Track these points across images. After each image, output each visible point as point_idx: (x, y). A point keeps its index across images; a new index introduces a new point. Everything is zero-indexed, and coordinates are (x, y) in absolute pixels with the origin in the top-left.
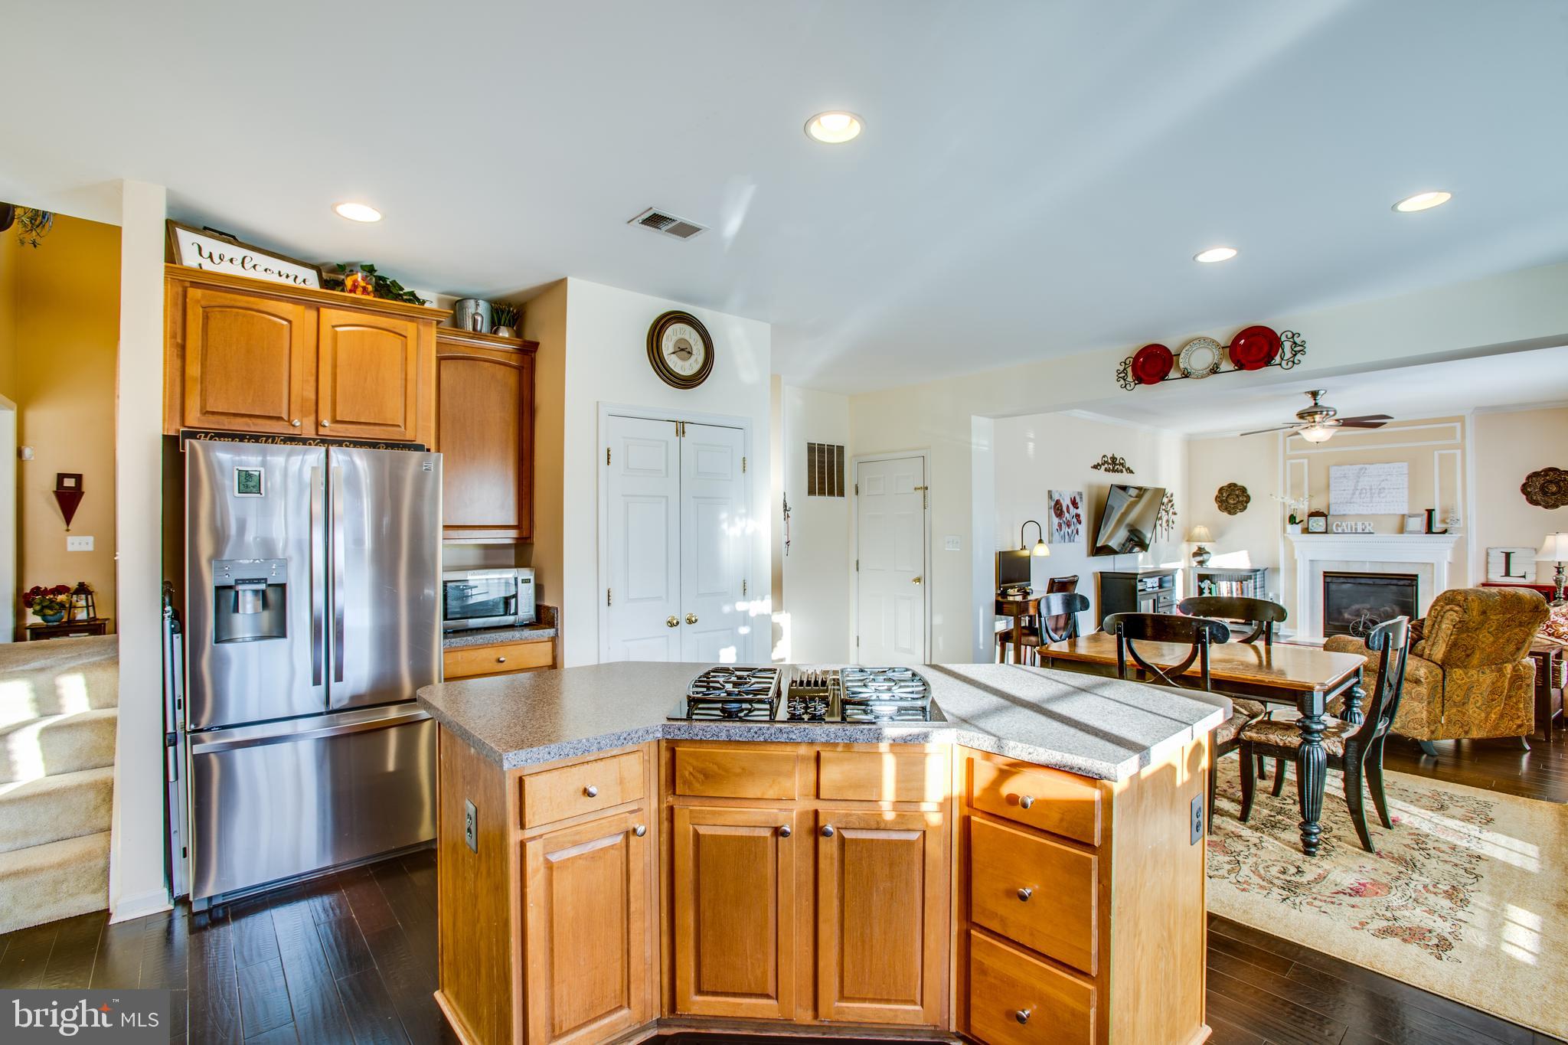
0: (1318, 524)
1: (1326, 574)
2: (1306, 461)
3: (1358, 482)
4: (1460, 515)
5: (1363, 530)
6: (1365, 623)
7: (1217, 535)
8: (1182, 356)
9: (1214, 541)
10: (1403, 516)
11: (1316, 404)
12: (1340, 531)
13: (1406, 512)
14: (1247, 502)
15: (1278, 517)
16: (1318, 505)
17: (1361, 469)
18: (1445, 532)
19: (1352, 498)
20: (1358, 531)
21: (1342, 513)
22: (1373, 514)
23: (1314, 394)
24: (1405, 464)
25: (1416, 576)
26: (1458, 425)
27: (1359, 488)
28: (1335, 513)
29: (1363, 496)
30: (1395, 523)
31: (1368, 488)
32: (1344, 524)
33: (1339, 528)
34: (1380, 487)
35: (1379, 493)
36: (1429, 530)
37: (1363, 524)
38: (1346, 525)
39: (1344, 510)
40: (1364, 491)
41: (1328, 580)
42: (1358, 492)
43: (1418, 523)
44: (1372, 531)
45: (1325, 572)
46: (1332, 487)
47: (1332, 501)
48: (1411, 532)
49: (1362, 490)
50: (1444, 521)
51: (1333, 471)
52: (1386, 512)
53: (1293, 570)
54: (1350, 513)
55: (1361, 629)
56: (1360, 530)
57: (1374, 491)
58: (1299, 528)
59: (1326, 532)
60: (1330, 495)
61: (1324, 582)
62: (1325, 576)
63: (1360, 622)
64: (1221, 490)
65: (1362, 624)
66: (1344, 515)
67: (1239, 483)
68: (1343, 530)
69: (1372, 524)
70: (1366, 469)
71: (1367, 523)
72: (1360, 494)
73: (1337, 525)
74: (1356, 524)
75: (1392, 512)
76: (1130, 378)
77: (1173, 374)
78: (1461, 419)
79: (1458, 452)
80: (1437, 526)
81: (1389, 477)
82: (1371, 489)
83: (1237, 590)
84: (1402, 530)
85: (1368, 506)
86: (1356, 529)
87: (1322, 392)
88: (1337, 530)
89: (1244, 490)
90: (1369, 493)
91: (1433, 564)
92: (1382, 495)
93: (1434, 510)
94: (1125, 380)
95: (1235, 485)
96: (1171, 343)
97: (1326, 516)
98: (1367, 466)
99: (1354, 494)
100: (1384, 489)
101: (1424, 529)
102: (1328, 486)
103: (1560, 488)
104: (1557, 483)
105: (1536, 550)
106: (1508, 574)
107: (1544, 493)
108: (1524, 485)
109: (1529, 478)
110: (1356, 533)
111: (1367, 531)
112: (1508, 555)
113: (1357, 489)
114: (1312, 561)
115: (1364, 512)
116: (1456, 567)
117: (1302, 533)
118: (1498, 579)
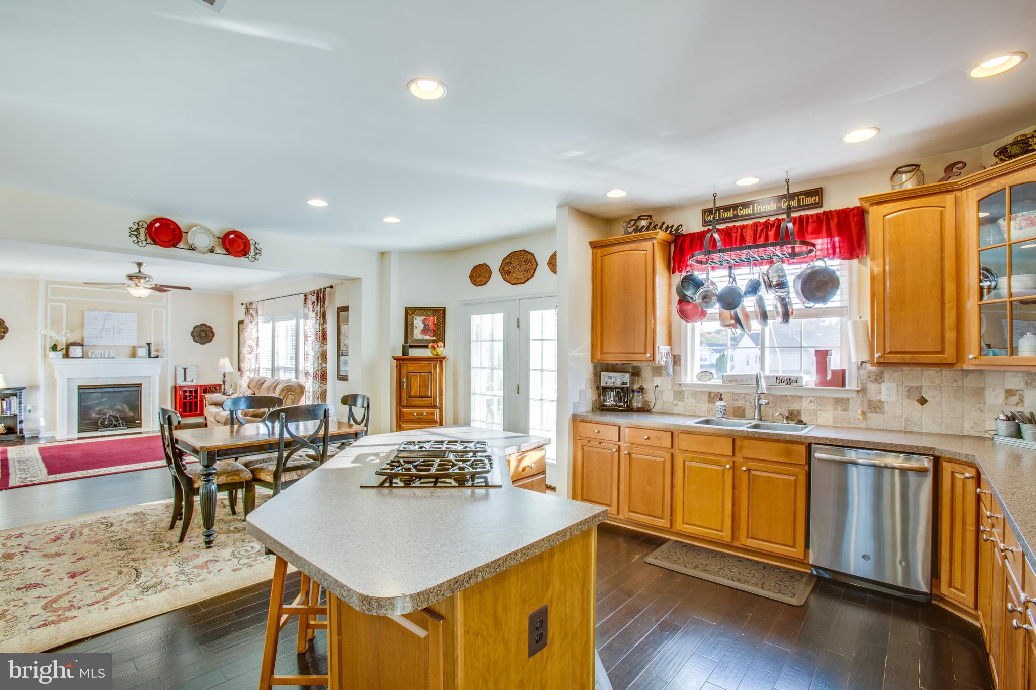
0: (76, 351)
1: (80, 388)
2: (64, 305)
3: (105, 323)
4: (165, 347)
5: (109, 356)
6: (109, 418)
8: (189, 234)
10: (134, 348)
11: (140, 271)
12: (93, 356)
13: (135, 345)
14: (5, 332)
15: (41, 345)
16: (76, 338)
17: (107, 315)
18: (157, 357)
19: (100, 334)
21: (93, 344)
22: (115, 346)
23: (139, 265)
24: (136, 315)
25: (141, 384)
27: (106, 327)
28: (88, 344)
29: (108, 333)
30: (129, 351)
31: (111, 328)
32: (95, 351)
34: (119, 328)
35: (119, 332)
36: (150, 357)
37: (109, 352)
38: (97, 352)
39: (95, 342)
40: (109, 330)
41: (82, 391)
42: (105, 330)
43: (142, 352)
44: (114, 357)
45: (79, 386)
46: (86, 325)
47: (86, 334)
48: (140, 357)
49: (107, 329)
50: (157, 350)
51: (87, 314)
52: (124, 344)
53: (51, 386)
54: (99, 344)
55: (106, 423)
56: (106, 356)
58: (60, 354)
59: (83, 358)
60: (84, 331)
61: (79, 393)
63: (106, 418)
66: (95, 345)
68: (96, 356)
69: (114, 352)
70: (110, 315)
71: (111, 351)
72: (106, 331)
73: (91, 352)
74: (104, 352)
75: (127, 344)
76: (142, 237)
77: (181, 245)
79: (164, 311)
80: (153, 354)
81: (125, 322)
82: (114, 329)
84: (134, 355)
85: (111, 340)
86: (104, 355)
87: (144, 265)
88: (91, 356)
89: (2, 323)
90: (112, 333)
91: (150, 377)
92: (121, 333)
93: (150, 343)
94: (137, 237)
96: (182, 222)
97: (82, 345)
98: (111, 313)
99: (102, 331)
100: (122, 329)
101: (147, 355)
102: (83, 324)
103: (206, 334)
104: (205, 332)
105: (196, 366)
106: (185, 380)
107: (200, 337)
108: (192, 332)
109: (195, 328)
110: (104, 358)
111: (111, 357)
112: (185, 369)
113: (104, 328)
114: (69, 379)
115: (109, 344)
116: (163, 378)
117: (63, 358)
118: (180, 382)
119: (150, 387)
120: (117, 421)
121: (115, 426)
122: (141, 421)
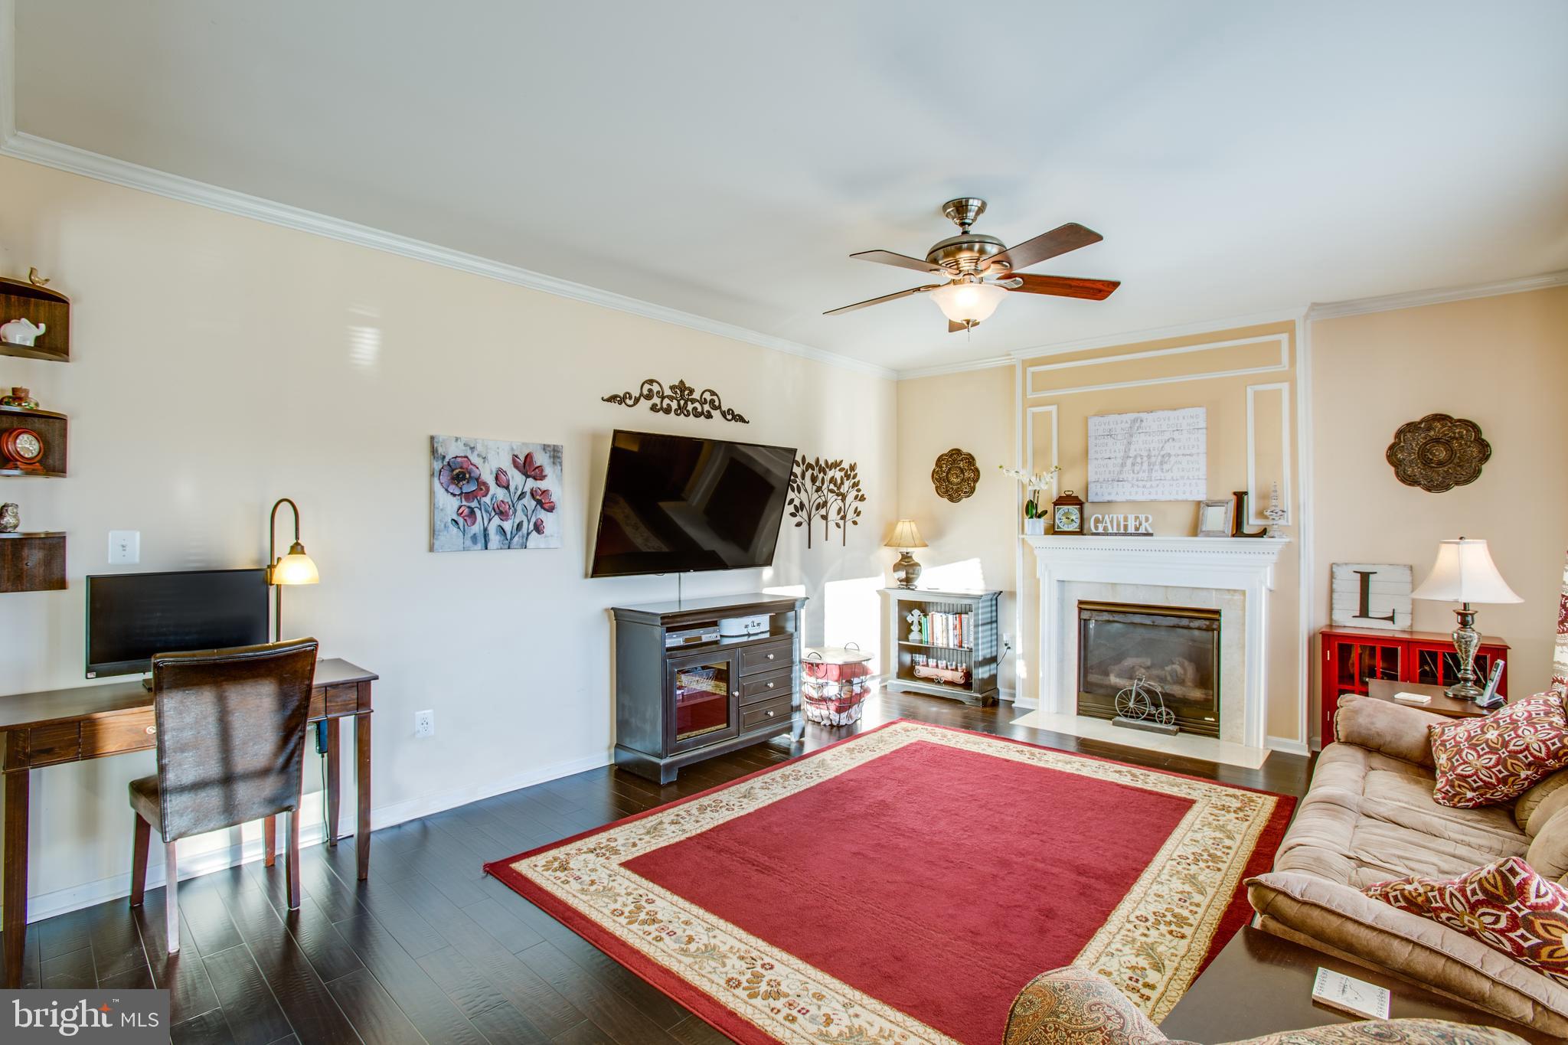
0: (1069, 517)
1: (1082, 606)
2: (1053, 409)
3: (1129, 443)
4: (1287, 503)
5: (1137, 529)
6: (1138, 694)
7: (934, 533)
9: (926, 546)
10: (1199, 503)
11: (965, 233)
12: (1101, 530)
13: (1202, 497)
14: (976, 480)
15: (1014, 504)
16: (1071, 485)
17: (1134, 421)
18: (1263, 533)
19: (1121, 472)
20: (1129, 531)
21: (1107, 498)
22: (1152, 501)
23: (959, 208)
24: (1201, 412)
25: (1218, 612)
26: (1284, 338)
27: (1132, 454)
28: (1096, 500)
29: (1137, 468)
30: (1185, 516)
31: (1145, 454)
32: (1107, 517)
33: (1100, 525)
34: (1162, 453)
35: (1161, 463)
36: (1238, 530)
37: (1137, 518)
38: (1113, 519)
39: (1110, 494)
40: (1139, 460)
41: (1085, 615)
42: (1129, 462)
43: (1219, 518)
44: (1151, 531)
45: (1081, 602)
46: (1091, 454)
47: (1092, 477)
48: (1208, 534)
49: (1135, 457)
50: (1261, 514)
51: (1094, 425)
52: (1172, 498)
53: (1034, 598)
54: (1119, 498)
55: (1131, 704)
56: (1131, 530)
57: (1153, 459)
58: (1041, 524)
59: (1081, 532)
60: (1090, 468)
61: (1080, 619)
62: (1080, 610)
64: (940, 460)
65: (1133, 696)
66: (1109, 502)
67: (965, 450)
68: (1105, 528)
69: (1150, 521)
70: (1142, 421)
71: (1142, 517)
72: (1133, 465)
73: (1097, 521)
74: (1126, 519)
75: (1181, 497)
78: (1289, 327)
79: (1285, 387)
80: (1252, 523)
81: (1176, 435)
82: (1149, 457)
83: (955, 628)
84: (1195, 530)
85: (1144, 487)
86: (1126, 527)
87: (975, 204)
88: (1096, 528)
89: (970, 459)
90: (1145, 466)
91: (1243, 592)
92: (1166, 467)
93: (1246, 493)
95: (958, 452)
97: (1081, 504)
98: (1143, 415)
99: (1123, 465)
100: (1169, 455)
101: (1229, 528)
102: (1086, 452)
103: (1452, 452)
104: (1447, 444)
105: (1411, 568)
106: (1364, 612)
107: (1426, 462)
108: (1391, 448)
109: (1400, 433)
110: (1125, 534)
111: (1142, 530)
112: (1365, 578)
113: (1128, 457)
114: (1061, 582)
115: (1139, 498)
116: (1283, 598)
117: (1046, 534)
118: (1348, 621)
119: (1244, 624)
120: (1157, 706)
121: (1150, 718)
122: (1218, 720)
